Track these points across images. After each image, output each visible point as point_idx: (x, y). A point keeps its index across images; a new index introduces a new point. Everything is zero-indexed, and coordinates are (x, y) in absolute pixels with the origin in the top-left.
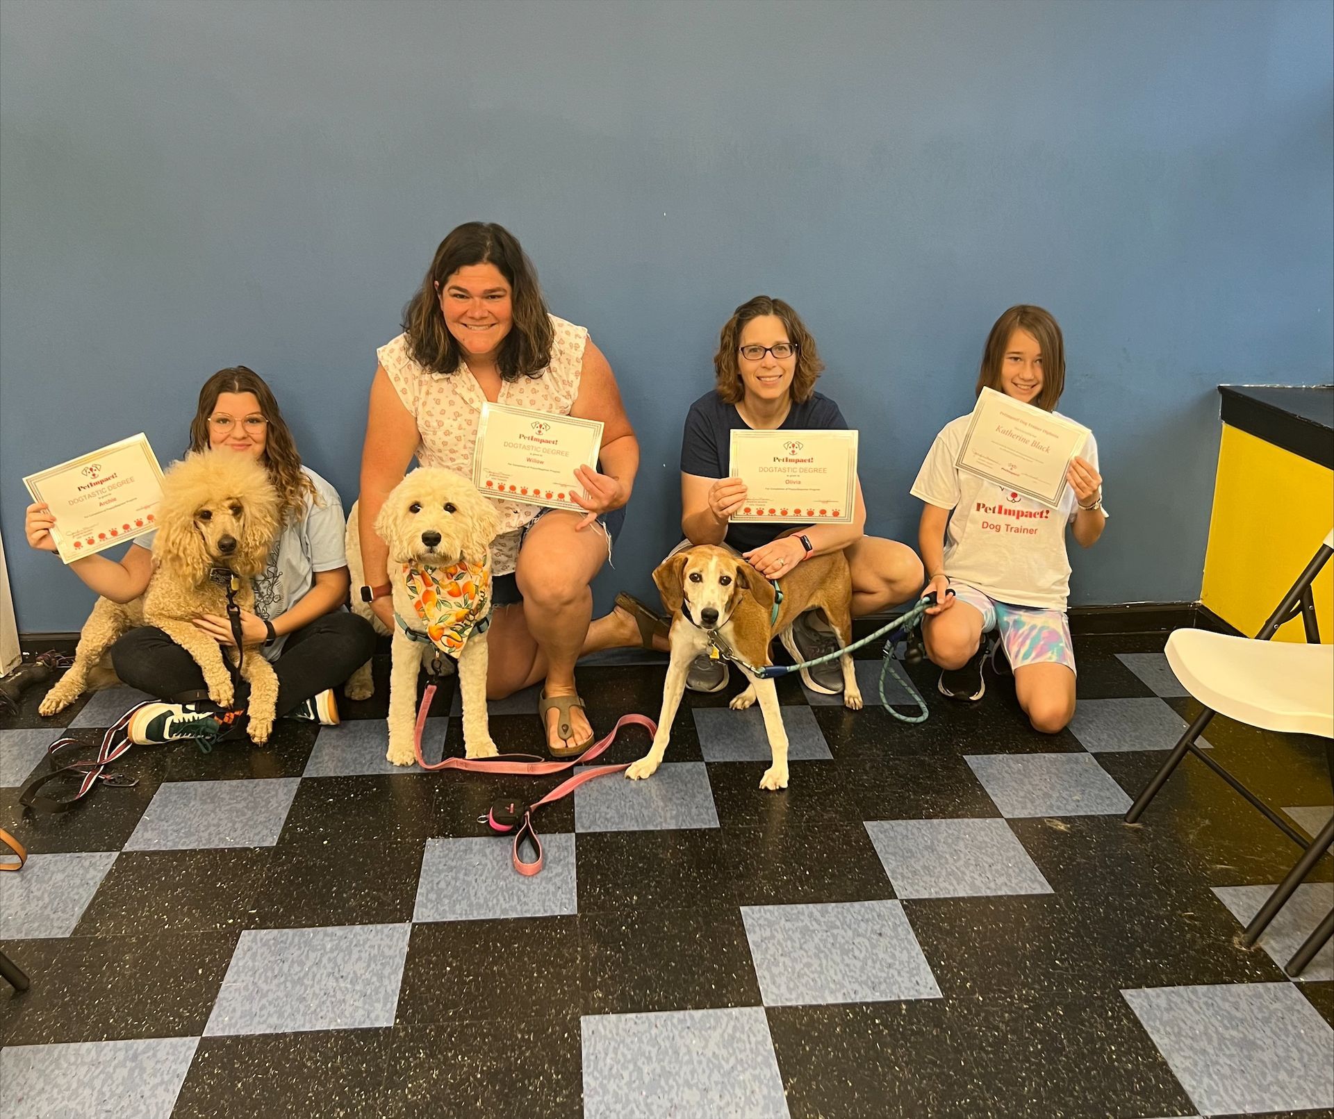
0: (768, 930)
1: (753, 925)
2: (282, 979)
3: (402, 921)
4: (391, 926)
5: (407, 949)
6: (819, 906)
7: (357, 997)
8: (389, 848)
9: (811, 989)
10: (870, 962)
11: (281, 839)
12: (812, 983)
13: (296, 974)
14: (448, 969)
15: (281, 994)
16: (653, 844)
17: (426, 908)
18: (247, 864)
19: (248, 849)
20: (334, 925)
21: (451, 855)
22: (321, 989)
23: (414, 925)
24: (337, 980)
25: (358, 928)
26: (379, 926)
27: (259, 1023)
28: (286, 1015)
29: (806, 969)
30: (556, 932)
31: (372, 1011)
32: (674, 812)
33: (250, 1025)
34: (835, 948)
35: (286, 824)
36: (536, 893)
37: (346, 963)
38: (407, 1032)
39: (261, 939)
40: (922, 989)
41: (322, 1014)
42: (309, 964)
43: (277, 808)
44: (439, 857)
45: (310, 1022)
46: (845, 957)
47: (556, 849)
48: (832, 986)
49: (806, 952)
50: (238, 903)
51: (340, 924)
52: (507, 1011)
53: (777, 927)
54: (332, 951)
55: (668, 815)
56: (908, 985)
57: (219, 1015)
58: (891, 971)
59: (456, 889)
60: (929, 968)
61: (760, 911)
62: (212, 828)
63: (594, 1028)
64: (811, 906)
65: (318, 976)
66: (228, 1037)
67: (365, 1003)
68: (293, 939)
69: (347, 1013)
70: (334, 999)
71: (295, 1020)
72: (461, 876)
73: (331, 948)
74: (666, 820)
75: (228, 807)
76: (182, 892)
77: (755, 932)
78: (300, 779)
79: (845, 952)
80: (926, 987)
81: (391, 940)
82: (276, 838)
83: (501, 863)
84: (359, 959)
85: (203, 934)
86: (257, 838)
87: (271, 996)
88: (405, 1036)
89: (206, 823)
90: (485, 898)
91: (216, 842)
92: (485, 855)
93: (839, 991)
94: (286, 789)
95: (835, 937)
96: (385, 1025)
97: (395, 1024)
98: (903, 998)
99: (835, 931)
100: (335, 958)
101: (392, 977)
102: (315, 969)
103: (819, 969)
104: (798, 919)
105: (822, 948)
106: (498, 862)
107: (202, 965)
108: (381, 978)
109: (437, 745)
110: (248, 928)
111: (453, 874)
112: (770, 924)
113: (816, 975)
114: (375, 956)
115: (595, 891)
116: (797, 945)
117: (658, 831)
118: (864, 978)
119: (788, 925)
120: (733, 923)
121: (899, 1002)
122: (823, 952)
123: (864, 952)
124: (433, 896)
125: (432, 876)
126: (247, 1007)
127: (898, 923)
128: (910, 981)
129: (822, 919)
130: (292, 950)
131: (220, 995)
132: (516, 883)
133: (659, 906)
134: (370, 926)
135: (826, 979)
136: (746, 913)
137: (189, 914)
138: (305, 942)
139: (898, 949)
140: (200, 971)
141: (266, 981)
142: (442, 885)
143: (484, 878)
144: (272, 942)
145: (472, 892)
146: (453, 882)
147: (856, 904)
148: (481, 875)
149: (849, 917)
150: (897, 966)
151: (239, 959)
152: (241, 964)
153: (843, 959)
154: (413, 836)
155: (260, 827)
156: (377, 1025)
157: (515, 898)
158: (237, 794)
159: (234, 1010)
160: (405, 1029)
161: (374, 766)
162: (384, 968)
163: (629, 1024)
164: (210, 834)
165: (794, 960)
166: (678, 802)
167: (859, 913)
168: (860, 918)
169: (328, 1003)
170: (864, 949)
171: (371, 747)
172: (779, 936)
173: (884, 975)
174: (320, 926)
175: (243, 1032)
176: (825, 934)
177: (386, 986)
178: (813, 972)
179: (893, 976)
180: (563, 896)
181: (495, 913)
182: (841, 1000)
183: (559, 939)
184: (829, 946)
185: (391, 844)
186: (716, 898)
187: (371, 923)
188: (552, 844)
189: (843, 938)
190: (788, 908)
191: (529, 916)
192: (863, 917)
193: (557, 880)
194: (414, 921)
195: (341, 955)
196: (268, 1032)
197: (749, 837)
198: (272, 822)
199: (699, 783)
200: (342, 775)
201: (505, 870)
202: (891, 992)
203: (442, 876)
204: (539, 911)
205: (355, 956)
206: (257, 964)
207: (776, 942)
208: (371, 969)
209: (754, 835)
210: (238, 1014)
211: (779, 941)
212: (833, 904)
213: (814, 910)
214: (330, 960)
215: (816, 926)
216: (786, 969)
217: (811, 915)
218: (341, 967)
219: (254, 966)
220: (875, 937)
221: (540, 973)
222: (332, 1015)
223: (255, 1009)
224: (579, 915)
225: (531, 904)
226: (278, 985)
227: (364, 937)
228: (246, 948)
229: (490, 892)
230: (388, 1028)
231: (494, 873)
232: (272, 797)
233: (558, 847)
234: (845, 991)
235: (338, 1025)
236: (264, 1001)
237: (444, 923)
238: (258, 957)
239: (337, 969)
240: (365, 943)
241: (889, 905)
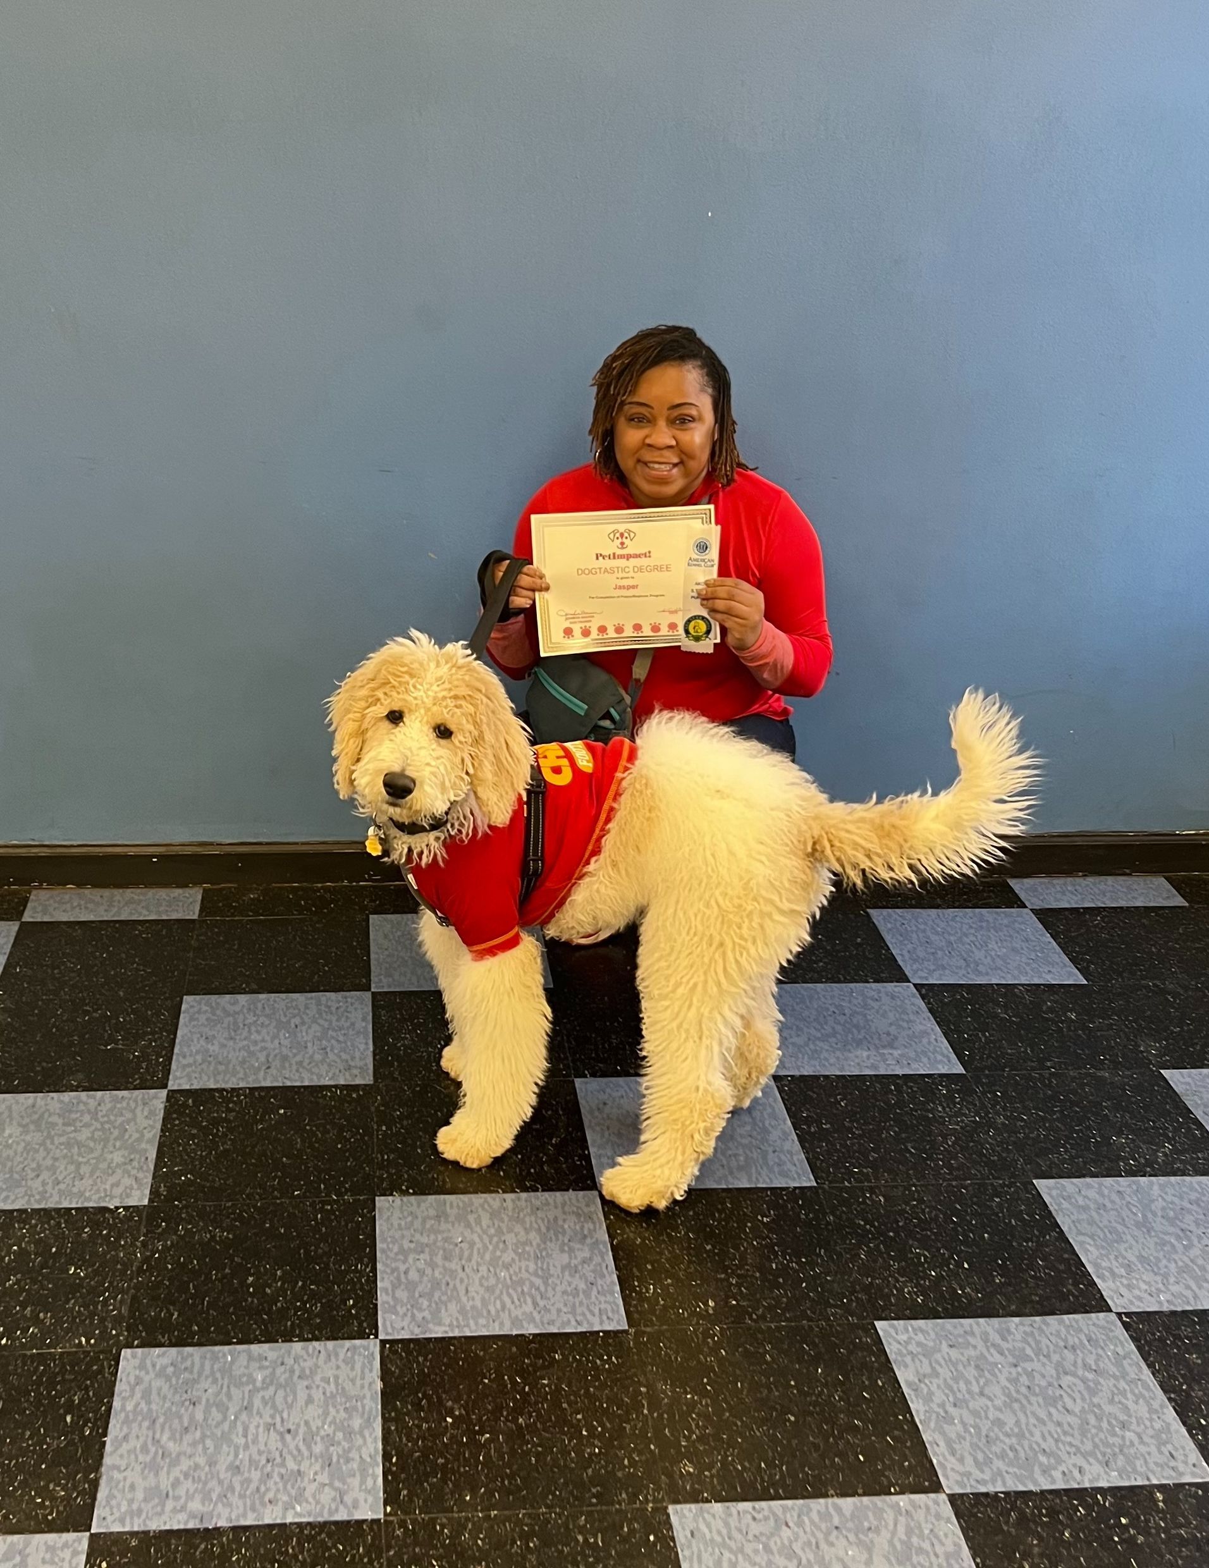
0: (925, 1361)
1: (900, 1353)
2: (198, 1434)
3: (363, 1335)
4: (348, 1343)
5: (379, 1385)
6: (995, 1322)
7: (317, 1467)
8: (322, 1210)
9: (1011, 1464)
10: (1092, 1420)
11: (154, 1193)
12: (1011, 1454)
13: (218, 1425)
14: (449, 1420)
15: (201, 1461)
16: (720, 1212)
17: (396, 1313)
18: (108, 1235)
19: (105, 1209)
20: (260, 1342)
21: (417, 1224)
22: (260, 1453)
23: (383, 1342)
24: (281, 1434)
25: (297, 1347)
26: (330, 1344)
27: (175, 1511)
28: (214, 1497)
29: (996, 1429)
30: (602, 1359)
31: (346, 1492)
32: (742, 1158)
33: (160, 1514)
34: (1037, 1395)
35: (158, 1167)
36: (559, 1294)
37: (290, 1407)
38: (406, 1528)
39: (154, 1366)
40: (1181, 1468)
41: (270, 1495)
42: (233, 1409)
43: (139, 1140)
44: (400, 1228)
45: (253, 1509)
46: (1053, 1410)
47: (574, 1218)
48: (1043, 1459)
49: (990, 1399)
50: (105, 1303)
51: (271, 1339)
52: (554, 1494)
53: (938, 1356)
54: (265, 1386)
55: (734, 1164)
56: (1161, 1459)
57: (111, 1497)
58: (1128, 1434)
59: (436, 1284)
60: (1183, 1430)
61: (907, 1330)
62: (45, 1175)
63: (692, 1526)
64: (981, 1320)
65: (252, 1430)
66: (133, 1534)
67: (332, 1476)
68: (202, 1366)
69: (308, 1494)
70: (283, 1471)
71: (230, 1505)
72: (439, 1260)
73: (263, 1381)
74: (731, 1173)
75: (63, 1139)
76: (18, 1282)
77: (906, 1366)
78: (164, 1093)
79: (1053, 1401)
80: (1186, 1463)
81: (353, 1369)
82: (147, 1192)
83: (495, 1239)
84: (310, 1400)
85: (62, 1354)
86: (117, 1191)
87: (185, 1464)
88: (404, 1533)
89: (34, 1165)
90: (483, 1300)
91: (56, 1198)
92: (468, 1225)
93: (1055, 1469)
94: (146, 1109)
95: (1030, 1375)
96: (370, 1516)
97: (386, 1514)
98: (1155, 1482)
99: (1029, 1366)
100: (273, 1398)
101: (367, 1433)
102: (244, 1416)
103: (1016, 1430)
104: (968, 1344)
105: (1015, 1395)
106: (491, 1238)
107: (70, 1408)
108: (349, 1434)
109: (361, 1039)
110: (130, 1346)
111: (425, 1256)
112: (928, 1353)
113: (1014, 1440)
114: (333, 1396)
115: (648, 1290)
116: (976, 1389)
117: (723, 1190)
118: (1088, 1446)
119: (954, 1354)
120: (866, 1348)
121: (1150, 1489)
122: (1017, 1400)
123: (1078, 1401)
124: (402, 1294)
125: (396, 1260)
126: (151, 1481)
127: (1121, 1352)
128: (1161, 1453)
129: (1004, 1345)
130: (205, 1384)
131: (107, 1460)
132: (524, 1275)
133: (751, 1318)
134: (316, 1344)
135: (1031, 1448)
136: (884, 1331)
137: (37, 1322)
138: (222, 1371)
139: (1129, 1395)
140: (69, 1419)
141: (172, 1438)
142: (413, 1275)
143: (474, 1262)
144: (170, 1370)
145: (462, 1292)
146: (429, 1271)
147: (1050, 1319)
148: (469, 1260)
149: (1045, 1341)
150: (1134, 1427)
151: (124, 1399)
152: (129, 1407)
153: (1050, 1414)
154: (354, 1191)
155: (119, 1171)
156: (358, 1516)
157: (529, 1300)
158: (74, 1116)
159: (132, 1487)
160: (402, 1524)
161: (273, 1071)
162: (350, 1417)
163: (744, 1522)
164: (44, 1184)
165: (975, 1414)
166: (745, 1141)
167: (1058, 1334)
168: (1062, 1344)
169: (276, 1478)
170: (1077, 1396)
171: (263, 1041)
172: (944, 1372)
173: (1117, 1441)
174: (239, 1342)
175: (155, 1525)
176: (1013, 1370)
177: (359, 1449)
178: (1008, 1435)
179: (1132, 1444)
180: (602, 1299)
181: (502, 1324)
182: (1060, 1485)
183: (609, 1371)
184: (1024, 1390)
185: (324, 1203)
186: (835, 1306)
187: (317, 1339)
188: (566, 1209)
189: (1044, 1376)
190: (949, 1323)
191: (555, 1331)
192: (1065, 1340)
193: (587, 1270)
194: (382, 1336)
195: (281, 1393)
196: (190, 1526)
197: (864, 1202)
198: (135, 1164)
199: (769, 1110)
200: (229, 1086)
201: (503, 1251)
202: (1135, 1471)
203: (410, 1260)
204: (569, 1321)
205: (302, 1395)
206: (154, 1407)
207: (941, 1382)
208: (329, 1419)
209: (870, 1198)
210: (140, 1495)
211: (945, 1380)
212: (1016, 1320)
213: (989, 1329)
214: (265, 1402)
215: (997, 1357)
216: (966, 1431)
217: (985, 1338)
218: (285, 1415)
219: (150, 1410)
220: (1090, 1376)
221: (591, 1430)
222: (285, 1498)
223: (165, 1483)
224: (632, 1331)
225: (554, 1312)
226: (194, 1444)
227: (309, 1364)
228: (132, 1379)
229: (488, 1289)
230: (376, 1521)
231: (487, 1257)
232: (128, 1122)
233: (578, 1215)
234: (1063, 1468)
235: (297, 1514)
236: (176, 1472)
237: (429, 1340)
238: (154, 1396)
239: (278, 1419)
240: (313, 1372)
241: (1102, 1323)
